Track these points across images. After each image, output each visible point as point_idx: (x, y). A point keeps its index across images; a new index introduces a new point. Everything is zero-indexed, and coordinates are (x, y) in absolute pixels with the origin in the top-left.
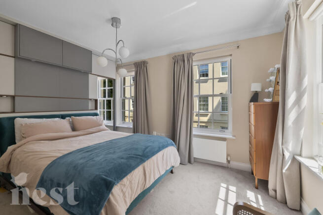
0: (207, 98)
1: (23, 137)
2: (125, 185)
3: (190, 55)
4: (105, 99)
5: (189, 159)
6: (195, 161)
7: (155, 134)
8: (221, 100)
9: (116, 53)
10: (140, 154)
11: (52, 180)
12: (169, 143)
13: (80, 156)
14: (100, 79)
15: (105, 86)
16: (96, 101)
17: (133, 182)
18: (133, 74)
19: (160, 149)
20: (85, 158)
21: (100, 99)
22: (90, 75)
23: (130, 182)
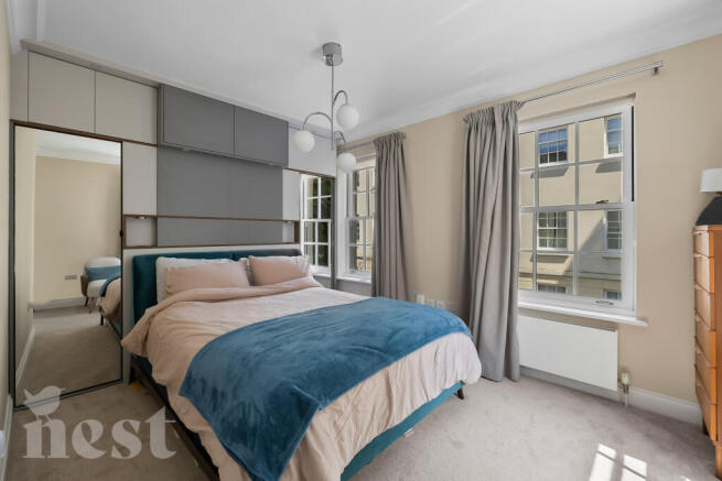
0: (565, 214)
1: (168, 293)
2: (340, 413)
3: (511, 107)
4: (316, 221)
5: (506, 368)
6: (522, 375)
7: (423, 303)
8: (605, 221)
9: (331, 121)
10: (379, 345)
11: (204, 381)
12: (452, 324)
13: (256, 339)
14: (305, 180)
15: (315, 194)
16: (297, 224)
17: (360, 408)
18: (373, 163)
19: (428, 337)
20: (264, 342)
21: (305, 220)
22: (285, 171)
23: (355, 407)
